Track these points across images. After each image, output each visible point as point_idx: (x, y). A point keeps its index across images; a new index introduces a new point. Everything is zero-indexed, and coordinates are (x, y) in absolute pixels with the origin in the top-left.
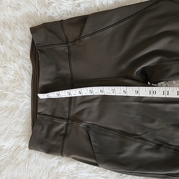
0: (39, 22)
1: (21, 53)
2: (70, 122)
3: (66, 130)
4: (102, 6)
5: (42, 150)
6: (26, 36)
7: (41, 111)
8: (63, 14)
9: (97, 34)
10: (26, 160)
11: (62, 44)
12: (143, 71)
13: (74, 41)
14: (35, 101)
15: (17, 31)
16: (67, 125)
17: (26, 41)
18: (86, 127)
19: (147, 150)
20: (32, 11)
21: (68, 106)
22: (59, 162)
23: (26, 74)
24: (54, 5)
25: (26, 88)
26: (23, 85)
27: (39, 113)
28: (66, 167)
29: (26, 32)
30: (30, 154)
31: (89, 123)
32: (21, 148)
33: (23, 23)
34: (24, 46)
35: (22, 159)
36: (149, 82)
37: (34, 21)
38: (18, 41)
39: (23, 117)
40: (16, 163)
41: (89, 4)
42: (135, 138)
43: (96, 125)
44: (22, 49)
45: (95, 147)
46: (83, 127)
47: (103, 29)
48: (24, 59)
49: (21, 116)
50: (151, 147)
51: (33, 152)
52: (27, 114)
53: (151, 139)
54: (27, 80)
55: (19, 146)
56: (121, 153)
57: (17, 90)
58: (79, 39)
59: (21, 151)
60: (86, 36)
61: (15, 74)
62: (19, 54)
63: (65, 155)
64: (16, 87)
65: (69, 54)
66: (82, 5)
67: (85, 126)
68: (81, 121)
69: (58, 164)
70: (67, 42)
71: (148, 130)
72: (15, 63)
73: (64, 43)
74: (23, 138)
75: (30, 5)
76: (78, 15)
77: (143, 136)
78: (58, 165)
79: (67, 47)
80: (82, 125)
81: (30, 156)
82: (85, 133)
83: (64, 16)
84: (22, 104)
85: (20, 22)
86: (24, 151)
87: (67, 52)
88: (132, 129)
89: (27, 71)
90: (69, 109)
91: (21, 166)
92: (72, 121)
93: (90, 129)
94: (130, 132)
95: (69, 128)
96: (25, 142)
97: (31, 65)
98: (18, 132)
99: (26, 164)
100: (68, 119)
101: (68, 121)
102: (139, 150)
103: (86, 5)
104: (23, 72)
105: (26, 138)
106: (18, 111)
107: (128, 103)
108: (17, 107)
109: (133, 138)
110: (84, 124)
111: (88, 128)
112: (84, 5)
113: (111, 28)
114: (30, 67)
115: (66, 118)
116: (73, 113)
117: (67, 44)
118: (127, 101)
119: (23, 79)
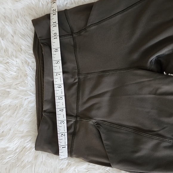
0: (42, 14)
1: (23, 47)
2: (78, 119)
3: (75, 129)
5: (50, 151)
6: (28, 29)
7: (47, 109)
8: (67, 4)
9: (104, 23)
10: (32, 161)
11: (67, 36)
12: (158, 61)
13: (79, 32)
14: (40, 98)
15: (18, 24)
16: (76, 122)
17: (28, 34)
18: (96, 125)
19: (166, 148)
20: (33, 2)
21: (76, 102)
22: (68, 163)
23: (29, 70)
25: (30, 85)
26: (27, 82)
27: (45, 111)
28: (75, 168)
29: (28, 25)
30: (37, 155)
31: (99, 120)
32: (26, 149)
33: (24, 15)
34: (26, 39)
35: (28, 161)
36: (164, 72)
37: (36, 13)
38: (19, 35)
39: (27, 116)
40: (22, 165)
42: (152, 135)
43: (107, 122)
44: (24, 43)
45: (106, 145)
46: (93, 124)
47: (110, 17)
48: (27, 54)
49: (26, 114)
50: (170, 144)
51: (40, 153)
52: (32, 112)
53: (169, 136)
54: (31, 76)
55: (25, 147)
56: (136, 152)
57: (21, 87)
58: (85, 29)
59: (27, 152)
60: (92, 25)
61: (18, 70)
62: (21, 49)
63: (75, 155)
64: (19, 83)
65: (75, 46)
67: (95, 123)
68: (91, 118)
69: (67, 165)
70: (72, 33)
71: (165, 126)
72: (17, 58)
73: (68, 35)
74: (29, 138)
77: (161, 132)
78: (68, 167)
79: (72, 38)
80: (91, 122)
81: (36, 157)
82: (94, 130)
84: (26, 102)
85: (21, 15)
86: (30, 152)
87: (73, 43)
88: (148, 124)
89: (31, 66)
90: (77, 105)
91: (27, 168)
92: (81, 118)
93: (100, 126)
94: (145, 129)
95: (78, 126)
96: (31, 142)
97: (34, 60)
98: (23, 132)
99: (32, 166)
100: (76, 117)
101: (76, 118)
102: (156, 148)
104: (26, 68)
105: (32, 139)
106: (22, 109)
107: (142, 96)
108: (21, 105)
109: (149, 134)
110: (94, 121)
111: (98, 125)
113: (119, 16)
114: (33, 62)
115: (74, 115)
116: (81, 109)
117: (72, 35)
118: (141, 94)
119: (26, 75)
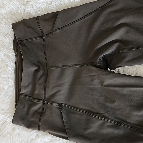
1: (5, 44)
3: (43, 109)
4: (70, 3)
5: (23, 125)
6: (10, 30)
9: (67, 28)
10: (11, 132)
11: (38, 37)
12: (105, 59)
13: (48, 35)
14: (18, 84)
15: (2, 26)
16: (43, 105)
17: (10, 34)
18: (59, 107)
19: (109, 127)
20: (14, 9)
21: (44, 89)
22: (37, 135)
23: (9, 62)
24: (31, 3)
25: (10, 73)
26: (7, 71)
27: (22, 94)
28: (42, 139)
29: (10, 27)
30: (14, 128)
31: (61, 104)
32: (7, 122)
33: (7, 19)
34: (8, 38)
35: (7, 132)
37: (16, 17)
38: (3, 34)
39: (7, 97)
40: (3, 135)
41: (59, 2)
42: (99, 116)
43: (67, 105)
44: (6, 40)
45: (66, 123)
46: (56, 107)
47: (71, 23)
48: (8, 49)
50: (112, 124)
51: (16, 126)
52: (11, 95)
53: (112, 118)
54: (11, 66)
55: (6, 121)
56: (87, 129)
57: (3, 74)
58: (51, 32)
59: (7, 125)
60: (57, 29)
61: (2, 61)
63: (42, 130)
64: (2, 72)
65: (45, 45)
66: (54, 3)
67: (58, 106)
68: (54, 102)
71: (110, 110)
73: (40, 36)
74: (9, 115)
75: (13, 4)
76: (51, 11)
77: (105, 115)
78: (37, 137)
79: (43, 39)
80: (55, 105)
81: (14, 129)
82: (58, 112)
83: (39, 12)
84: (7, 87)
85: (5, 18)
86: (9, 125)
87: (43, 43)
88: (96, 108)
89: (11, 59)
90: (44, 92)
91: (7, 137)
92: (48, 101)
93: (62, 108)
94: (94, 111)
95: (45, 107)
96: (10, 118)
97: (14, 54)
98: (4, 109)
99: (11, 136)
101: (44, 101)
102: (102, 126)
103: (57, 3)
104: (7, 60)
105: (11, 115)
106: (3, 92)
107: (93, 86)
108: (3, 89)
109: (97, 116)
110: (57, 104)
112: (56, 2)
113: (78, 22)
114: (13, 56)
115: (42, 99)
116: (48, 95)
117: (42, 36)
118: (92, 85)
119: (7, 66)
